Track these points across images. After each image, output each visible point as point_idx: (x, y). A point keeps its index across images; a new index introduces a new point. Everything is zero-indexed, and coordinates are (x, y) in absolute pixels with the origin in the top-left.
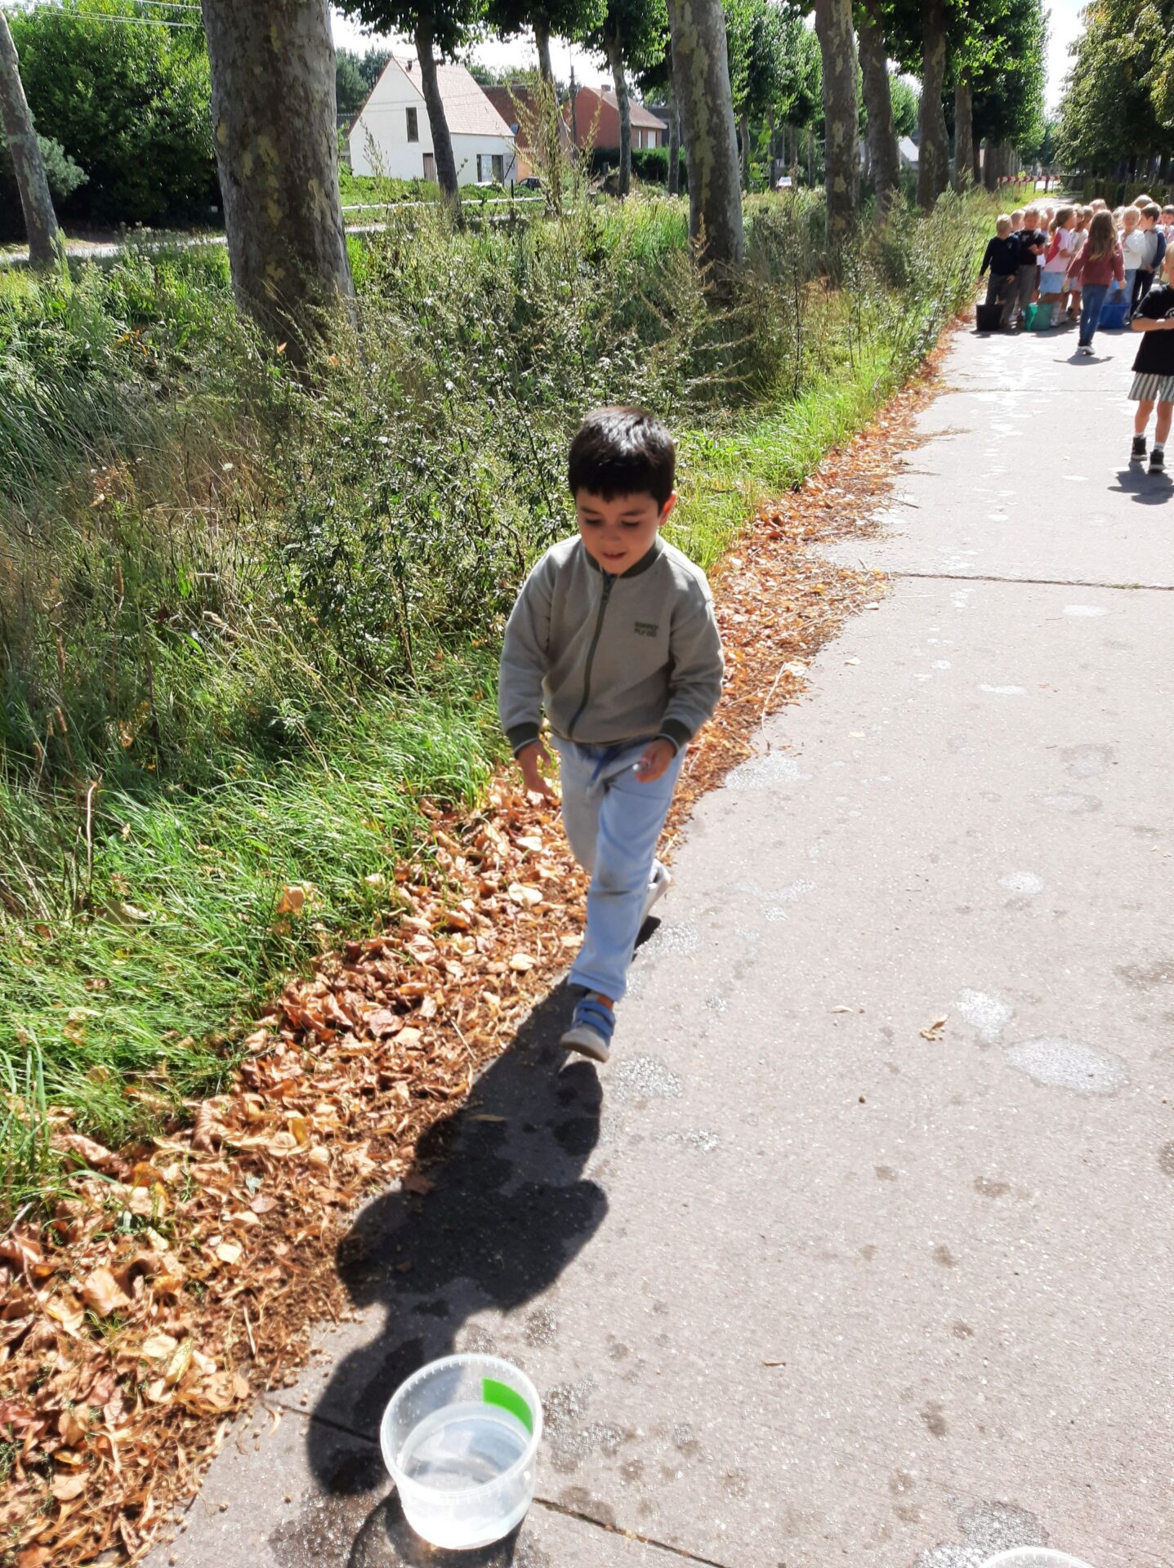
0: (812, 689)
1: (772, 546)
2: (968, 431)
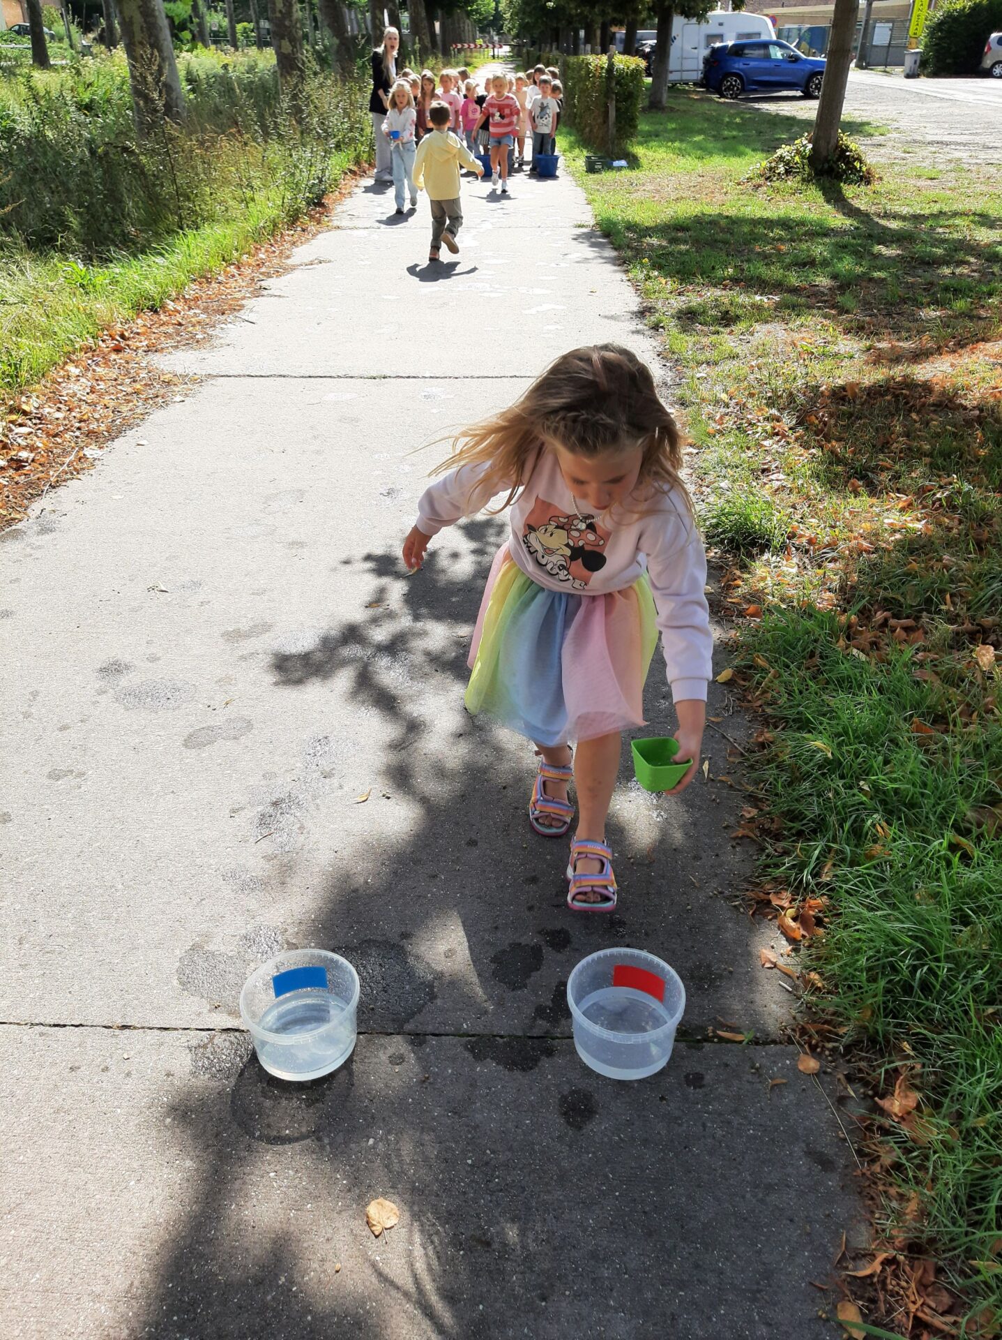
0: (98, 466)
1: (113, 356)
2: (330, 262)
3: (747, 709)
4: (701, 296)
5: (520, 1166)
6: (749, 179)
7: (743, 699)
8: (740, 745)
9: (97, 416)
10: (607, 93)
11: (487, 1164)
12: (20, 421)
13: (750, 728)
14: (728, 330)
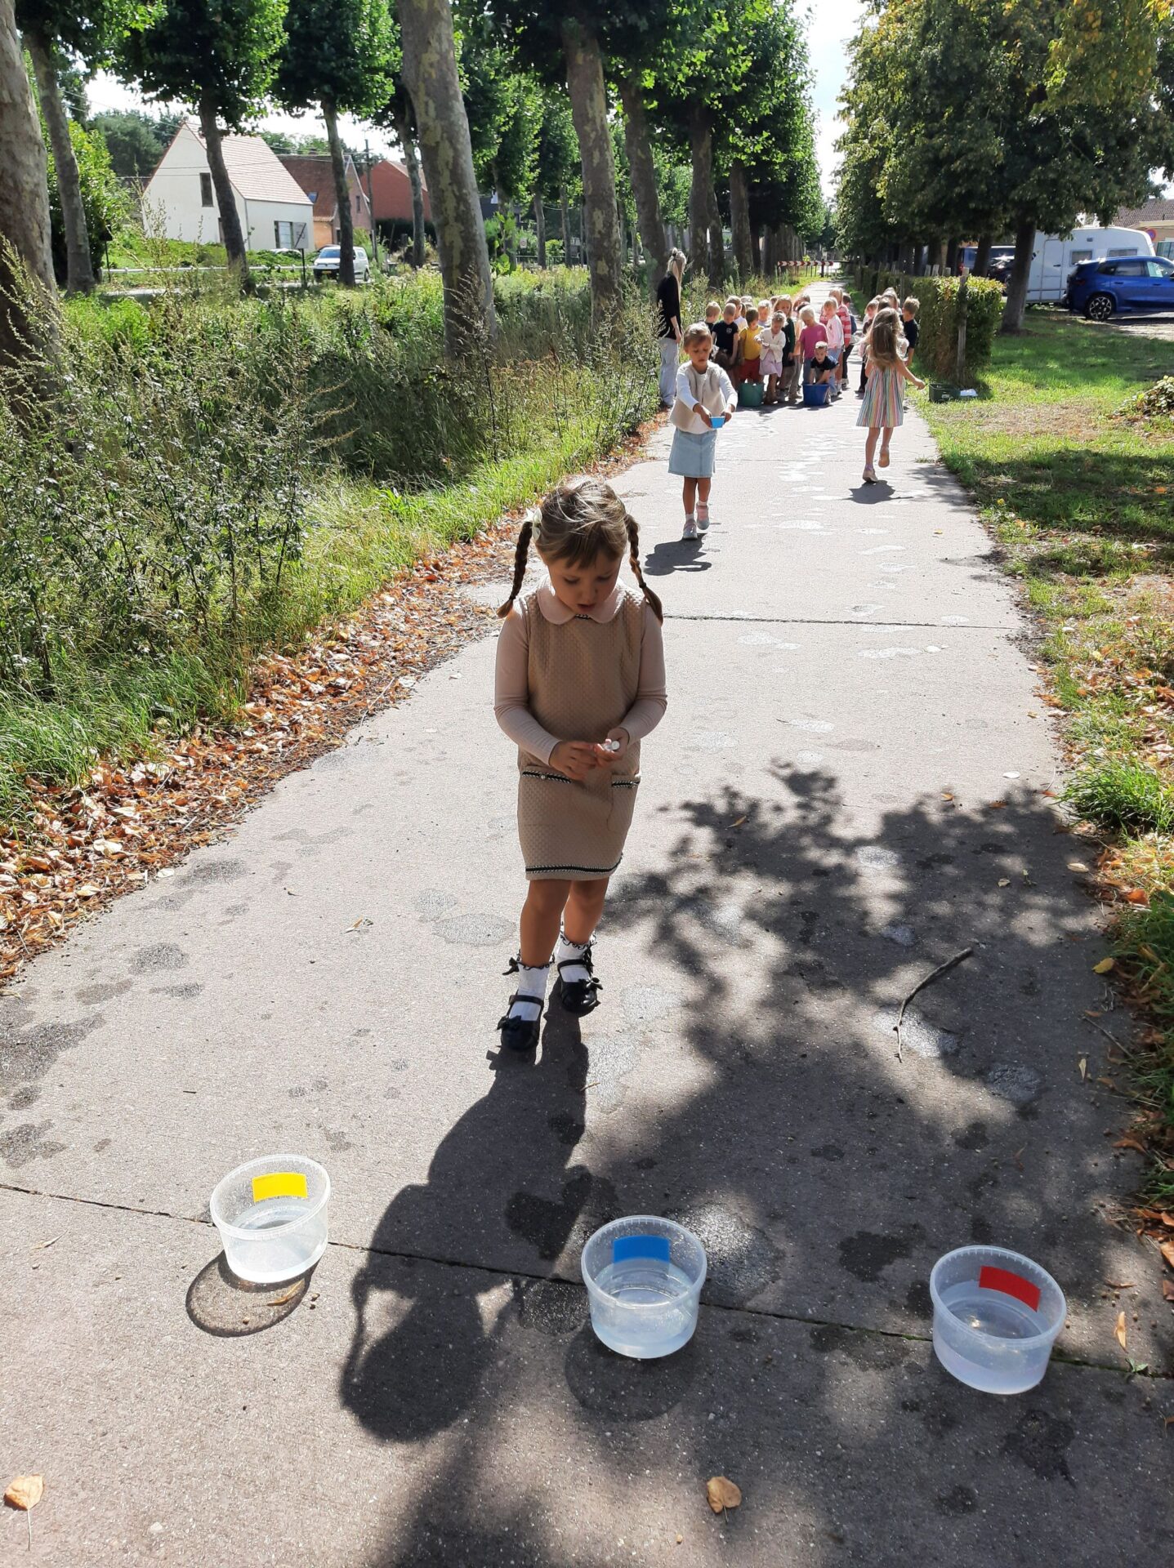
0: (414, 696)
1: (427, 586)
2: (642, 495)
3: (1131, 1006)
4: (1066, 542)
5: (875, 1466)
6: (1123, 413)
7: (1125, 993)
8: (1123, 1044)
9: (411, 646)
10: (958, 318)
11: (838, 1458)
12: (337, 648)
13: (1135, 1027)
14: (1100, 580)
